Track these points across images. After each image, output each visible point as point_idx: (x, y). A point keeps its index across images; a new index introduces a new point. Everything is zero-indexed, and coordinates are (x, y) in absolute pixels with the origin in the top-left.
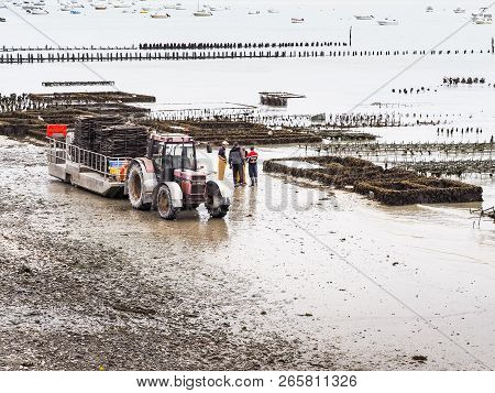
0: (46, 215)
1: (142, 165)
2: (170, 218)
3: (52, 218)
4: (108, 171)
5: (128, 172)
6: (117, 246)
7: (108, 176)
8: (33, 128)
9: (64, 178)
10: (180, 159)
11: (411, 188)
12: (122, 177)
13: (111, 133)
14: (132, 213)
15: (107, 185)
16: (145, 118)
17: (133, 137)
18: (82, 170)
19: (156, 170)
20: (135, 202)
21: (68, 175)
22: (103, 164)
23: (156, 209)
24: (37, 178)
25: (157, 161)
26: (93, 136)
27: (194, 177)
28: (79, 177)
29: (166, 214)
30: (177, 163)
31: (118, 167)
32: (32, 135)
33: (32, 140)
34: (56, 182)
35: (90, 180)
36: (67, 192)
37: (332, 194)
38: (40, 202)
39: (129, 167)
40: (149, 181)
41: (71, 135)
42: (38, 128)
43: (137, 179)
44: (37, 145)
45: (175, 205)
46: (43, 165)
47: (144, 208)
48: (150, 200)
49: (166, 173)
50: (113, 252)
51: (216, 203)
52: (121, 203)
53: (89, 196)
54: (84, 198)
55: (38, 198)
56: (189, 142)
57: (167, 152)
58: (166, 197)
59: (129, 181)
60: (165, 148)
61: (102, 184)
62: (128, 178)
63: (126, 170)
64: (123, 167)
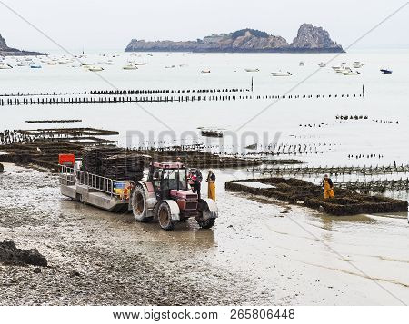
0: (70, 227)
1: (144, 187)
2: (167, 230)
3: (76, 230)
4: (113, 191)
5: (132, 192)
6: (137, 252)
7: (113, 195)
8: (34, 157)
9: (74, 197)
11: (351, 202)
13: (115, 161)
15: (114, 202)
18: (90, 191)
19: (156, 191)
20: (138, 216)
21: (78, 195)
22: (110, 185)
23: (157, 222)
24: (50, 197)
25: (156, 183)
26: (99, 164)
27: (188, 196)
28: (88, 196)
29: (167, 225)
30: (172, 184)
32: (35, 162)
33: (35, 166)
34: (68, 200)
35: (98, 199)
37: (289, 208)
38: (61, 216)
40: (151, 200)
41: (79, 163)
42: (38, 157)
43: (140, 198)
44: (40, 170)
45: (173, 218)
47: (147, 221)
48: (151, 215)
49: (164, 193)
50: (136, 257)
51: (206, 216)
53: (99, 212)
54: (94, 213)
55: (59, 214)
56: (182, 168)
57: (165, 176)
58: (166, 212)
59: (133, 199)
60: (163, 173)
61: (108, 202)
62: (131, 197)
63: (129, 191)
64: (126, 188)
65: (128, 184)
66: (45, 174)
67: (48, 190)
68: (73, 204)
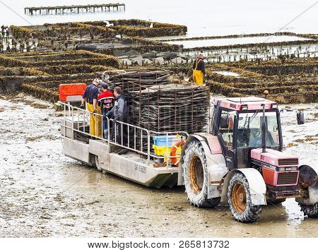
0: (71, 221)
1: (204, 143)
2: (249, 221)
4: (152, 150)
5: (183, 154)
7: (152, 158)
8: (27, 81)
9: (86, 159)
10: (259, 135)
12: (173, 160)
13: (155, 96)
14: (191, 213)
15: (150, 172)
16: (179, 60)
17: (186, 102)
18: (114, 149)
19: (225, 152)
20: (197, 198)
21: (92, 156)
22: (145, 140)
23: (226, 207)
24: (45, 159)
27: (281, 161)
28: (109, 159)
29: (244, 215)
30: (254, 139)
31: (166, 144)
32: (29, 91)
35: (126, 165)
36: (91, 181)
38: (59, 199)
39: (185, 146)
40: (216, 167)
42: (34, 81)
43: (197, 165)
45: (255, 202)
46: (50, 138)
47: (210, 205)
48: (216, 195)
49: (239, 158)
52: (174, 198)
55: (55, 193)
56: (271, 110)
57: (241, 124)
58: (242, 190)
59: (185, 165)
60: (237, 119)
61: (143, 170)
62: (182, 161)
63: (179, 150)
64: (174, 144)
65: (177, 138)
66: (43, 114)
67: (44, 146)
68: (84, 174)
